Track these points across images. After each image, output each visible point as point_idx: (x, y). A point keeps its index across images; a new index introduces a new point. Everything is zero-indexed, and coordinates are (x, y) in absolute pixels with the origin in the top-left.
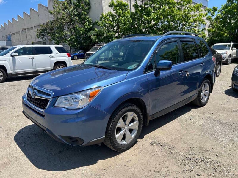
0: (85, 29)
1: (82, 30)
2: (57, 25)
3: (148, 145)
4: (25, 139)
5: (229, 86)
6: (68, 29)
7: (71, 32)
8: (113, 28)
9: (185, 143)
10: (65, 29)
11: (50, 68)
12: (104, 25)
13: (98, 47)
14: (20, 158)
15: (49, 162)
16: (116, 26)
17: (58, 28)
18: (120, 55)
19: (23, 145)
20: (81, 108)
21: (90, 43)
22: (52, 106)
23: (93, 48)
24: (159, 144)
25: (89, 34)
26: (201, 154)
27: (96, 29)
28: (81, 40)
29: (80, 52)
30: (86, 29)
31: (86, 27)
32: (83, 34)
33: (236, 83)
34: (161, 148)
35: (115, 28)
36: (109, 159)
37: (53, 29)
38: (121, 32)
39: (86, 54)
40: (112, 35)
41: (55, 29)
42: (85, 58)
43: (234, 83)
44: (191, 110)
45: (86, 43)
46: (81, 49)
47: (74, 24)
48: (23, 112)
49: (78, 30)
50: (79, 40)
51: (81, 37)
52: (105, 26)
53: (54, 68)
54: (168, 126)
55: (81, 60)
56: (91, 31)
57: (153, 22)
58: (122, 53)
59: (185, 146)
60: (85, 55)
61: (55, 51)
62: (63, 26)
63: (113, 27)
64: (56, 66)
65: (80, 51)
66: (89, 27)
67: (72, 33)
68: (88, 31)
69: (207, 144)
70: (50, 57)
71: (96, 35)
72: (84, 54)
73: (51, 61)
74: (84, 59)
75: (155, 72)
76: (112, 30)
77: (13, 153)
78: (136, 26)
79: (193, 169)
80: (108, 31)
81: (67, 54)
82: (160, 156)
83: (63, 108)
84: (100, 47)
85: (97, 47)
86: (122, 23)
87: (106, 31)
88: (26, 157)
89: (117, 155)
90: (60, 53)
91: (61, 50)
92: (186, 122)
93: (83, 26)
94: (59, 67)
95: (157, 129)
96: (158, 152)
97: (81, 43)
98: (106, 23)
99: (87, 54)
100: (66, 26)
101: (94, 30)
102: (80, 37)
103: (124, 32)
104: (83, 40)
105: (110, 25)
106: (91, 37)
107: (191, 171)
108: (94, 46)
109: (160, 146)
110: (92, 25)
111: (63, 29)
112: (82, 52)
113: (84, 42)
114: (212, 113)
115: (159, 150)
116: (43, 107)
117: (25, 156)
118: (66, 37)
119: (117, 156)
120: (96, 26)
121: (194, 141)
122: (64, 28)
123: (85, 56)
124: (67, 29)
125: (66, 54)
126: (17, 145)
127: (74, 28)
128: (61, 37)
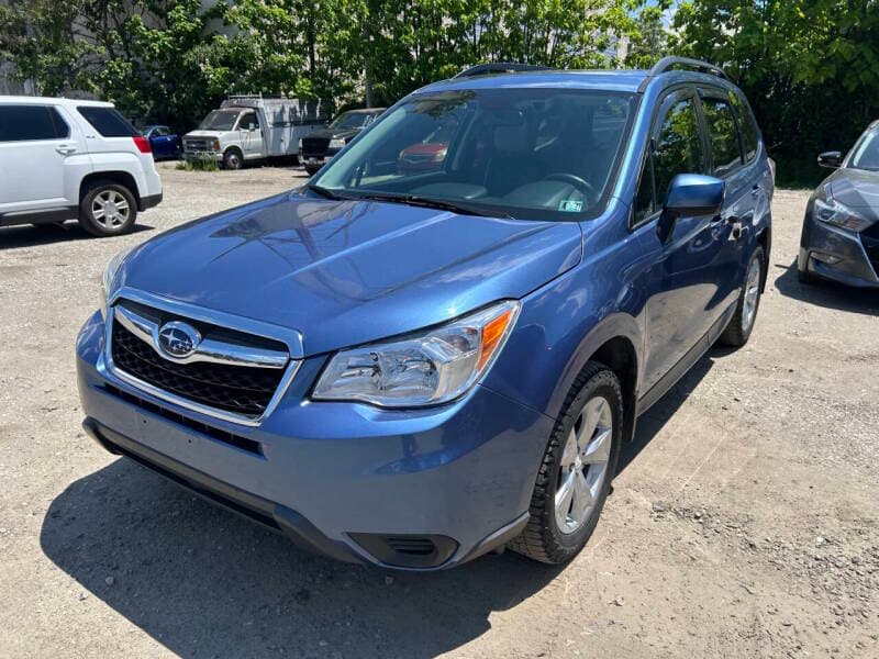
0: (170, 35)
1: (158, 39)
2: (44, 13)
3: (644, 520)
4: (98, 546)
5: (777, 266)
6: (93, 30)
7: (109, 44)
8: (294, 37)
9: (779, 499)
10: (77, 32)
11: (63, 200)
12: (254, 22)
13: (238, 114)
14: (124, 646)
15: (277, 649)
16: (300, 27)
17: (46, 27)
18: (330, 146)
19: (109, 580)
20: (452, 402)
21: (197, 94)
22: (302, 400)
23: (215, 117)
24: (685, 514)
25: (189, 57)
26: (856, 537)
27: (224, 39)
28: (153, 80)
29: (155, 134)
30: (177, 35)
31: (179, 26)
32: (162, 56)
33: (819, 253)
34: (700, 526)
35: (300, 39)
36: (528, 601)
37: (24, 33)
38: (323, 55)
39: (184, 142)
40: (289, 64)
41: (30, 30)
42: (184, 156)
43: (812, 254)
44: (713, 362)
45: (178, 97)
46: (156, 118)
47: (121, 10)
48: (92, 426)
49: (143, 37)
50: (148, 79)
51: (154, 70)
52: (261, 27)
53: (81, 200)
54: (675, 435)
55: (165, 167)
56: (198, 43)
57: (447, 22)
58: (338, 138)
59: (784, 511)
60: (181, 145)
61: (80, 127)
62: (71, 19)
63: (292, 30)
64: (92, 193)
65: (158, 128)
66: (189, 27)
67: (111, 52)
68: (187, 46)
69: (857, 497)
70: (59, 152)
71: (224, 63)
72: (179, 141)
73: (68, 173)
74: (179, 162)
75: (659, 224)
76: (291, 46)
77: (75, 626)
78: (387, 34)
79: (868, 604)
80: (274, 47)
81: (136, 142)
82: (717, 561)
83: (364, 407)
84: (242, 113)
85: (231, 114)
86: (329, 21)
87: (262, 49)
88: (152, 640)
89: (554, 577)
90: (105, 134)
91: (105, 124)
92: (726, 413)
93: (163, 22)
94: (106, 197)
95: (642, 448)
96: (698, 547)
97: (158, 95)
98: (262, 14)
99: (188, 142)
100: (81, 19)
101: (210, 41)
102: (149, 68)
103: (338, 54)
104: (164, 81)
105: (281, 26)
106: (203, 69)
107: (866, 614)
108: (219, 107)
109: (695, 521)
110: (203, 18)
111: (69, 30)
112: (163, 130)
113: (170, 93)
114: (791, 371)
115: (698, 538)
116: (243, 406)
117: (146, 635)
118: (86, 65)
119: (554, 582)
120: (216, 24)
121: (804, 485)
122: (75, 27)
123: (182, 150)
124: (88, 32)
125: (131, 139)
126: (77, 584)
127: (121, 29)
128: (64, 64)
